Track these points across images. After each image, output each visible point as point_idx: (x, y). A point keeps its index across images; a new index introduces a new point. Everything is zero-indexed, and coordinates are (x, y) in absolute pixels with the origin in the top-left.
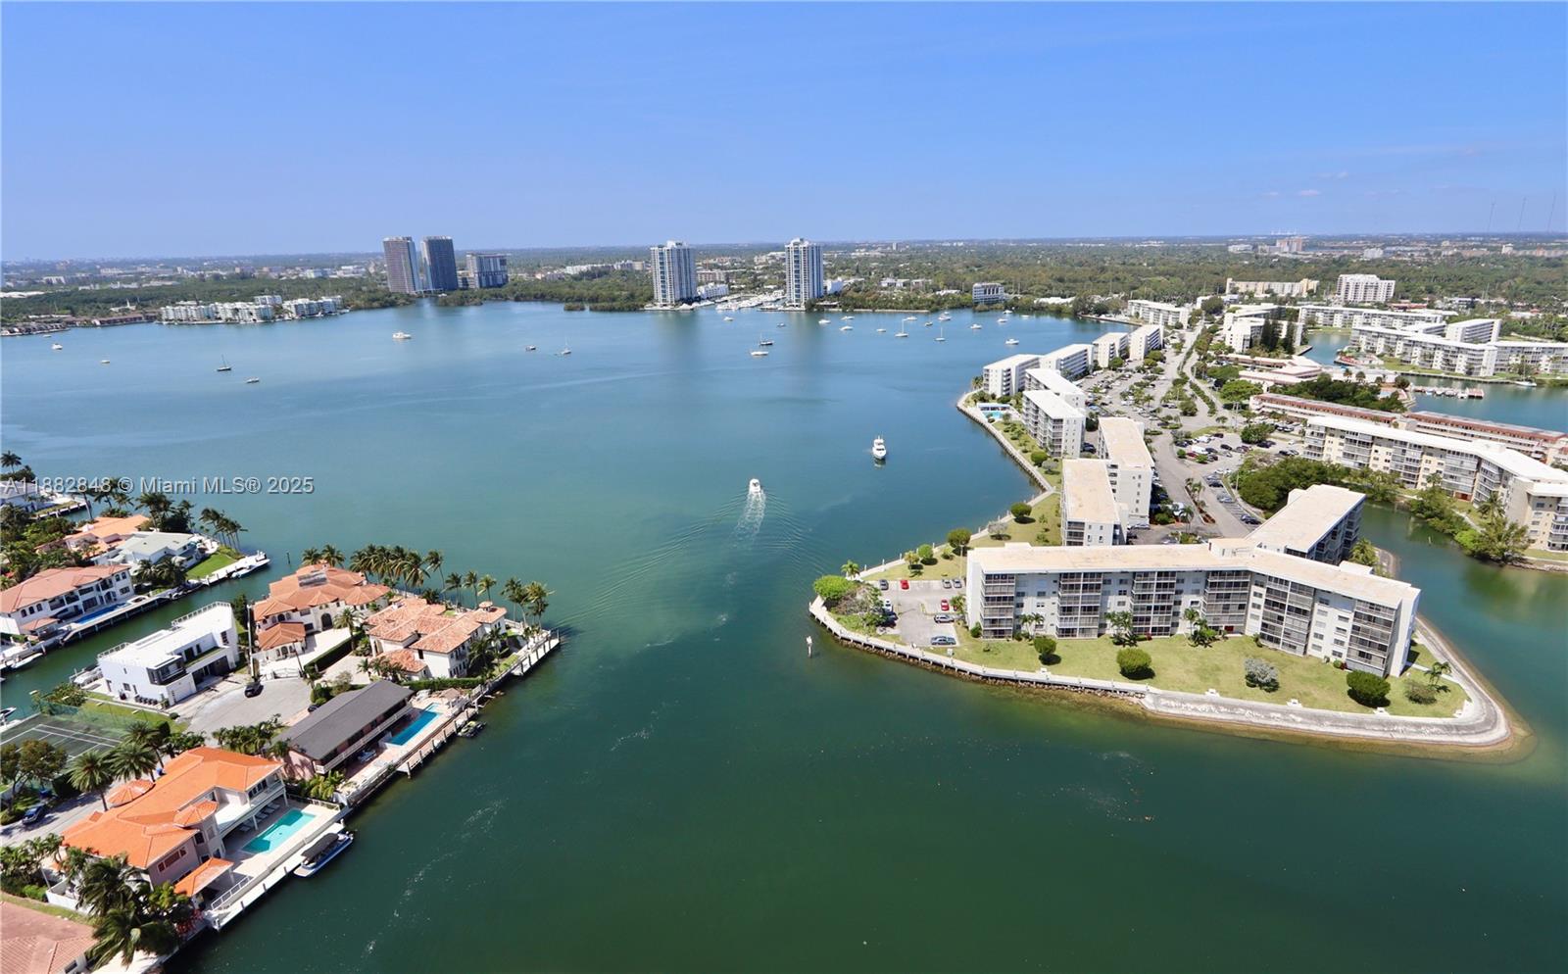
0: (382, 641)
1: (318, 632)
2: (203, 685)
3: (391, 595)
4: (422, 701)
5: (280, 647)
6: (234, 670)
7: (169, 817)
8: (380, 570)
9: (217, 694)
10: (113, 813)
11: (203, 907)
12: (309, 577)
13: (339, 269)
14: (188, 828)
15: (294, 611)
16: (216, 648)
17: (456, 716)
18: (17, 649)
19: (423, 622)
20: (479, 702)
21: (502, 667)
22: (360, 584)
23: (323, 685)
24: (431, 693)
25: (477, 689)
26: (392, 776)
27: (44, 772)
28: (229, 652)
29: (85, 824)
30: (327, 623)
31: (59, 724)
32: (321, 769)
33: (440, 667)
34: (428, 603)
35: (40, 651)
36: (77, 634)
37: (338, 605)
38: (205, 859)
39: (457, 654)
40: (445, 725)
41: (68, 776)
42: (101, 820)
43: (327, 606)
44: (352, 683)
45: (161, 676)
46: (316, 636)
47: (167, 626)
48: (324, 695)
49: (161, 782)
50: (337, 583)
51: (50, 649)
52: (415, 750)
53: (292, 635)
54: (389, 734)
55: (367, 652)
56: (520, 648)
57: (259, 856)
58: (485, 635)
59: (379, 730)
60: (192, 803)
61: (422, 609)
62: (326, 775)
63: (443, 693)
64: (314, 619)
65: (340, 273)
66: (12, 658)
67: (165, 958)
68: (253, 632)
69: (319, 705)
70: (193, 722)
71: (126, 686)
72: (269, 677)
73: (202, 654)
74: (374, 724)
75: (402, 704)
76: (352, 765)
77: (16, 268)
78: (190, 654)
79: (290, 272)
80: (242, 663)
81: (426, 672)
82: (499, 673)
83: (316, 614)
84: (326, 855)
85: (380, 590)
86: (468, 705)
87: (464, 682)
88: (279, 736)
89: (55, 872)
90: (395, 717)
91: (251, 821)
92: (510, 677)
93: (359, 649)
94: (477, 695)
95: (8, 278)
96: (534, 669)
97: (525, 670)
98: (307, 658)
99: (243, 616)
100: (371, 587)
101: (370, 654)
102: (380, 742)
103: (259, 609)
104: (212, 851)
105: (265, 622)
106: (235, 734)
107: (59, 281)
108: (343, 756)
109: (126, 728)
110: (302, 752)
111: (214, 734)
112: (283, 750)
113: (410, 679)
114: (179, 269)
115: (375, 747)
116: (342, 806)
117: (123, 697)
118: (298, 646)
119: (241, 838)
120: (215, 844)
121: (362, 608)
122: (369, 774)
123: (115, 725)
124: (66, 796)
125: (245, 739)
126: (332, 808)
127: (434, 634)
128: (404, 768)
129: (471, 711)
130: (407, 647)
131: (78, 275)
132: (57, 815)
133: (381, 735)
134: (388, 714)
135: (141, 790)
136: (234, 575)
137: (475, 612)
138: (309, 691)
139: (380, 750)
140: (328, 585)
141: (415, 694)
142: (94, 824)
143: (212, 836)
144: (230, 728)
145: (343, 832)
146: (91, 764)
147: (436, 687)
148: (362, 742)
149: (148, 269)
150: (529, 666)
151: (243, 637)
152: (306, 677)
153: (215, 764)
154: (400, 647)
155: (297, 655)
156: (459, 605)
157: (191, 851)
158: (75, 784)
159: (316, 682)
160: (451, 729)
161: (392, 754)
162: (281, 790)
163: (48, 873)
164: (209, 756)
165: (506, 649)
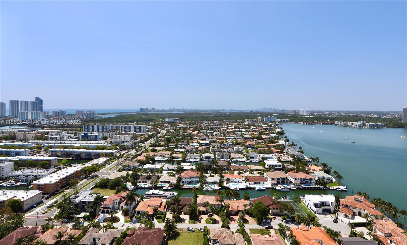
0: (377, 229)
1: (357, 216)
2: (324, 213)
3: (383, 217)
5: (345, 214)
6: (332, 214)
7: (310, 240)
8: (381, 207)
9: (327, 217)
10: (300, 231)
12: (357, 199)
13: (385, 115)
15: (351, 206)
16: (329, 205)
18: (292, 186)
19: (394, 232)
22: (373, 208)
23: (355, 231)
27: (291, 214)
28: (332, 208)
29: (295, 229)
30: (360, 214)
31: (295, 205)
34: (398, 226)
35: (296, 188)
36: (303, 188)
37: (364, 211)
41: (295, 217)
42: (298, 231)
43: (361, 210)
44: (364, 237)
45: (316, 205)
46: (356, 216)
47: (320, 195)
48: (354, 234)
49: (310, 230)
51: (298, 188)
53: (349, 213)
60: (315, 240)
61: (395, 227)
64: (356, 211)
65: (385, 117)
66: (292, 187)
68: (339, 206)
69: (352, 236)
70: (320, 220)
71: (309, 204)
72: (340, 220)
73: (326, 205)
77: (310, 111)
78: (323, 204)
79: (369, 115)
80: (334, 213)
83: (357, 210)
85: (379, 213)
88: (339, 238)
89: (287, 235)
93: (368, 227)
95: (308, 113)
98: (352, 221)
99: (337, 201)
100: (377, 211)
101: (371, 231)
103: (342, 201)
105: (342, 205)
106: (329, 230)
107: (317, 114)
109: (307, 213)
111: (324, 227)
112: (339, 242)
114: (341, 113)
117: (308, 206)
118: (350, 216)
121: (372, 216)
123: (305, 211)
124: (293, 221)
125: (331, 233)
127: (398, 238)
130: (386, 237)
131: (320, 113)
132: (291, 224)
135: (306, 229)
136: (338, 189)
138: (350, 231)
140: (363, 204)
142: (296, 230)
144: (328, 228)
146: (299, 217)
149: (334, 113)
151: (336, 206)
152: (350, 226)
153: (322, 234)
154: (383, 235)
155: (349, 219)
158: (295, 219)
159: (353, 229)
163: (286, 235)
164: (321, 231)
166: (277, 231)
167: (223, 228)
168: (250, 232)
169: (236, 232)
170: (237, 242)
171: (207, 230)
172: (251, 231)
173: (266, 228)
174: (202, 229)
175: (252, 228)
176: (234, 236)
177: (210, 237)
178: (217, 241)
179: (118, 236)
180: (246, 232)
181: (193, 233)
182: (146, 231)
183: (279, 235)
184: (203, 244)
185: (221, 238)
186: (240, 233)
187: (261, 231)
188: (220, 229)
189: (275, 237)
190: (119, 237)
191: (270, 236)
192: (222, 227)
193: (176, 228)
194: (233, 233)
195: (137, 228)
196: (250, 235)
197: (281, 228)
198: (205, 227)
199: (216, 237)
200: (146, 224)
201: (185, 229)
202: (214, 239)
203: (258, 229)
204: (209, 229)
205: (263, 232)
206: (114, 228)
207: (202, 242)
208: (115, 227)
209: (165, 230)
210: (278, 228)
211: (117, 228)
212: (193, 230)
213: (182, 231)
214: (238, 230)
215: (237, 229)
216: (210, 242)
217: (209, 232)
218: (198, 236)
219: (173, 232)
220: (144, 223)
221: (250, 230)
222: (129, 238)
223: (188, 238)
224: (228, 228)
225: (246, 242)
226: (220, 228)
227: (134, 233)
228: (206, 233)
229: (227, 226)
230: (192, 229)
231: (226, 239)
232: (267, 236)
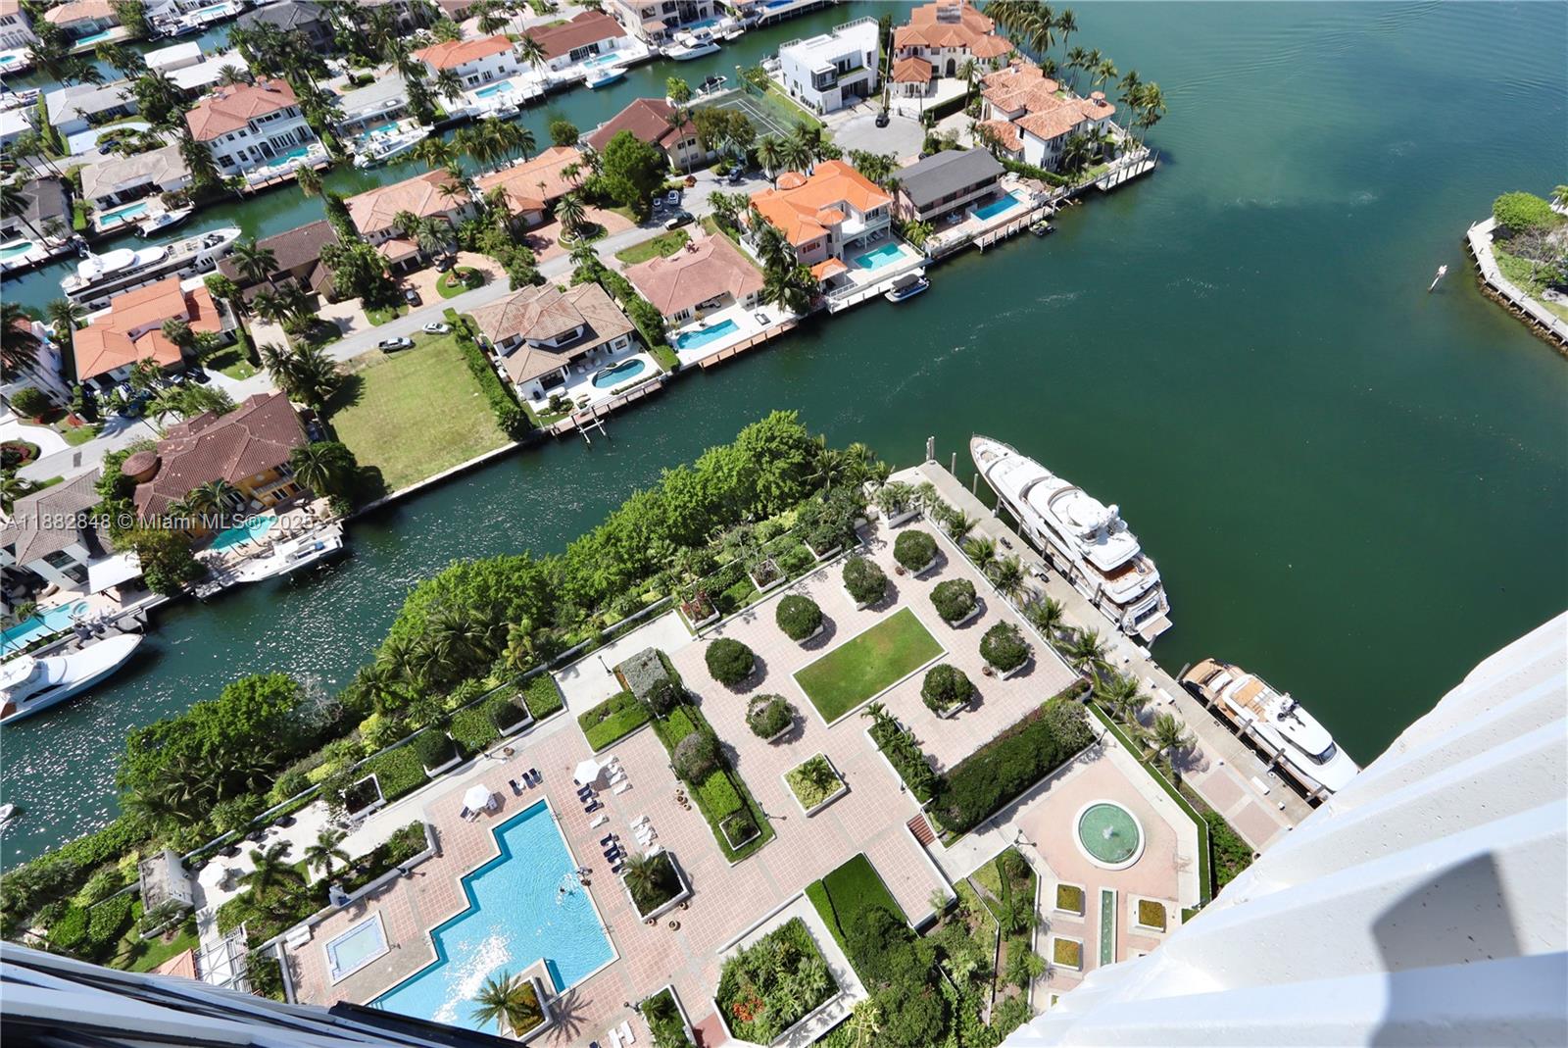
0: (992, 106)
1: (941, 78)
2: (848, 102)
3: (1012, 56)
4: (1010, 183)
5: (909, 84)
6: (872, 96)
7: (813, 212)
8: (1010, 21)
9: (856, 115)
10: (779, 194)
11: (825, 292)
12: (947, 11)
14: (824, 227)
15: (928, 46)
16: (861, 67)
17: (1034, 209)
18: (727, 21)
19: (1034, 98)
20: (1059, 204)
21: (1089, 175)
22: (988, 33)
23: (935, 136)
24: (1019, 178)
25: (1059, 190)
26: (967, 246)
27: (743, 143)
28: (869, 74)
29: (764, 196)
30: (951, 72)
31: (751, 102)
32: (918, 217)
33: (1035, 153)
34: (1044, 76)
35: (743, 28)
36: (766, 19)
37: (964, 52)
38: (831, 257)
39: (1054, 144)
40: (1022, 215)
41: (755, 151)
42: (773, 197)
43: (955, 50)
44: (958, 143)
45: (821, 82)
46: (939, 81)
47: (829, 32)
48: (933, 146)
49: (811, 180)
50: (968, 24)
51: (751, 28)
52: (992, 229)
53: (920, 74)
54: (975, 206)
55: (976, 114)
56: (1113, 159)
57: (864, 270)
58: (1087, 132)
59: (968, 198)
60: (829, 207)
61: (1037, 81)
62: (921, 223)
63: (1030, 182)
64: (940, 61)
66: (725, 29)
67: (800, 317)
68: (890, 60)
69: (928, 155)
70: (836, 135)
71: (796, 83)
72: (896, 112)
73: (851, 70)
74: (967, 191)
75: (992, 181)
76: (941, 222)
78: (843, 67)
80: (878, 90)
81: (1021, 154)
82: (1084, 182)
83: (944, 56)
84: (907, 287)
85: (1004, 46)
86: (1047, 204)
87: (1052, 178)
88: (894, 174)
89: (745, 225)
90: (984, 191)
91: (863, 239)
92: (1093, 188)
93: (971, 107)
94: (1058, 196)
96: (1119, 187)
97: (1110, 186)
98: (930, 103)
99: (886, 41)
100: (997, 41)
101: (978, 117)
102: (967, 210)
103: (901, 35)
104: (836, 254)
105: (902, 51)
106: (864, 159)
108: (937, 211)
109: (793, 123)
110: (908, 195)
111: (850, 153)
112: (895, 187)
113: (1005, 156)
115: (961, 212)
116: (927, 255)
117: (793, 94)
118: (923, 87)
119: (855, 250)
120: (838, 248)
121: (984, 63)
122: (951, 236)
123: (786, 118)
124: (753, 168)
125: (872, 166)
126: (919, 254)
127: (1040, 114)
128: (979, 242)
129: (1048, 210)
130: (1012, 121)
132: (747, 181)
133: (969, 204)
134: (980, 185)
135: (798, 182)
137: (1084, 102)
138: (923, 140)
139: (965, 218)
140: (961, 26)
141: (1005, 174)
142: (769, 198)
143: (837, 240)
144: (862, 151)
145: (923, 277)
146: (770, 147)
147: (1026, 173)
148: (953, 204)
150: (1114, 183)
151: (883, 61)
152: (924, 123)
153: (848, 180)
154: (1006, 119)
155: (921, 97)
156: (1071, 89)
157: (823, 244)
158: (760, 160)
159: (931, 130)
160: (1026, 221)
161: (974, 226)
162: (887, 222)
163: (741, 224)
164: (845, 172)
165: (1100, 156)
166: (708, 224)
167: (520, 290)
168: (621, 262)
169: (574, 283)
170: (590, 314)
171: (464, 321)
172: (624, 256)
173: (672, 227)
174: (438, 326)
175: (623, 247)
176: (572, 300)
177: (483, 338)
178: (517, 341)
179: (95, 499)
180: (608, 268)
181: (414, 353)
182: (208, 430)
183: (718, 233)
184: (470, 371)
185: (526, 323)
186: (585, 280)
187: (658, 247)
188: (508, 299)
189: (706, 245)
190: (104, 504)
191: (691, 248)
192: (513, 288)
193: (333, 365)
194: (562, 290)
195: (157, 439)
196: (623, 275)
197: (719, 208)
198: (449, 312)
199: (507, 330)
200: (184, 406)
201: (372, 352)
202: (502, 337)
203: (644, 244)
204: (470, 313)
205: (664, 245)
206: (37, 487)
207: (465, 367)
208: (41, 479)
209: (289, 392)
210: (712, 210)
211: (59, 480)
212: (406, 342)
213: (363, 366)
214: (577, 274)
215: (571, 272)
216: (495, 354)
217: (474, 321)
218: (438, 354)
219: (328, 383)
220: (171, 409)
221: (619, 254)
222: (150, 485)
223: (405, 377)
224: (539, 280)
225: (617, 300)
226: (509, 292)
227: (159, 460)
228: (464, 331)
229: (530, 274)
230: (400, 340)
231: (546, 319)
232: (683, 252)
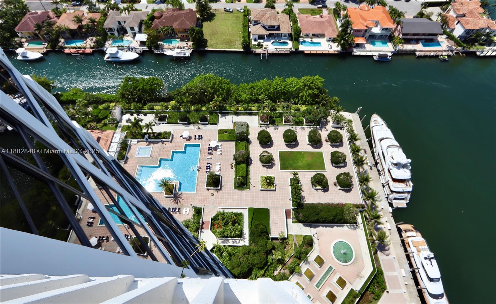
0: (452, 9)
4: (442, 39)
7: (365, 20)
10: (359, 10)
11: (355, 47)
14: (366, 26)
17: (445, 51)
19: (471, 12)
20: (456, 53)
21: (475, 48)
23: (424, 11)
24: (447, 38)
25: (459, 48)
26: (413, 53)
29: (353, 9)
32: (401, 36)
33: (458, 31)
34: (481, 6)
38: (363, 37)
39: (468, 32)
40: (439, 51)
42: (356, 10)
44: (431, 17)
48: (421, 15)
49: (371, 10)
52: (425, 51)
54: (424, 41)
55: (444, 10)
56: (489, 46)
57: (371, 46)
58: (485, 32)
59: (423, 37)
60: (372, 21)
61: (476, 7)
62: (400, 39)
63: (450, 41)
67: (342, 51)
69: (417, 17)
74: (424, 35)
75: (436, 35)
76: (408, 41)
81: (453, 30)
82: (473, 49)
84: (383, 57)
86: (452, 51)
87: (459, 43)
88: (402, 19)
90: (430, 37)
91: (377, 36)
92: (474, 53)
93: (444, 7)
94: (458, 50)
96: (485, 57)
97: (482, 55)
101: (444, 11)
102: (420, 41)
104: (365, 36)
106: (393, 10)
108: (409, 37)
110: (402, 28)
111: (390, 6)
112: (398, 23)
113: (446, 29)
115: (417, 41)
116: (396, 50)
119: (372, 38)
120: (367, 35)
122: (409, 47)
125: (395, 13)
126: (394, 48)
127: (469, 19)
128: (417, 53)
129: (450, 53)
130: (457, 17)
132: (351, 2)
133: (422, 39)
134: (430, 35)
135: (366, 9)
137: (491, 21)
138: (419, 11)
139: (417, 43)
141: (442, 35)
143: (368, 32)
144: (394, 7)
145: (390, 56)
147: (450, 37)
148: (416, 37)
150: (484, 55)
152: (422, 5)
153: (384, 15)
154: (455, 16)
156: (489, 14)
157: (363, 32)
159: (423, 9)
160: (440, 53)
161: (419, 48)
162: (388, 34)
163: (341, 15)
164: (384, 12)
165: (485, 43)
166: (330, 11)
167: (267, 8)
168: (299, 12)
169: (282, 12)
170: (282, 23)
171: (248, 11)
172: (301, 11)
173: (319, 8)
174: (241, 10)
175: (302, 8)
176: (279, 17)
177: (250, 18)
178: (258, 22)
179: (145, 18)
180: (294, 12)
181: (231, 14)
182: (176, 13)
183: (332, 15)
184: (242, 25)
185: (263, 18)
186: (286, 13)
187: (312, 12)
188: (262, 10)
189: (326, 17)
190: (147, 20)
191: (321, 16)
192: (265, 7)
193: (211, 9)
194: (278, 13)
195: (164, 10)
196: (297, 16)
197: (337, 7)
198: (246, 7)
199: (257, 18)
200: (174, 4)
201: (222, 9)
202: (255, 20)
203: (308, 9)
204: (250, 9)
205: (314, 12)
206: (136, 10)
207: (242, 24)
208: (138, 8)
209: (198, 11)
210: (334, 7)
211: (141, 10)
212: (231, 10)
213: (218, 12)
214: (285, 10)
215: (283, 9)
216: (251, 23)
217: (250, 12)
218: (237, 17)
219: (207, 13)
220: (171, 4)
221: (299, 9)
222: (158, 20)
223: (226, 19)
224: (273, 8)
225: (291, 23)
226: (264, 7)
227: (162, 15)
228: (246, 13)
229: (272, 5)
230: (230, 9)
231: (269, 19)
232: (318, 16)
